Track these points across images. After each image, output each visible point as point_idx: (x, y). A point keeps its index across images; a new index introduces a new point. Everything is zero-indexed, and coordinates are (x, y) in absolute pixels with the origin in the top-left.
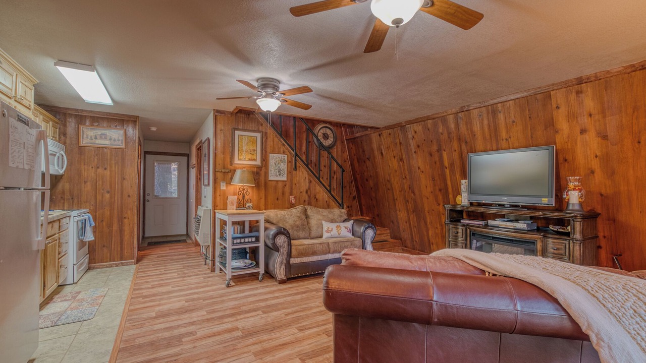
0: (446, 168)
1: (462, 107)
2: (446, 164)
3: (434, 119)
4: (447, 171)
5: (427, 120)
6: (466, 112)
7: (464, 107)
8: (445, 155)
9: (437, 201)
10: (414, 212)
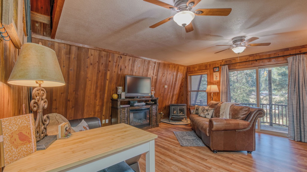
0: (107, 80)
1: (124, 53)
2: (108, 77)
3: (107, 52)
4: (107, 82)
5: (103, 51)
6: (125, 56)
7: (125, 53)
8: (109, 73)
9: (95, 99)
10: (73, 107)
